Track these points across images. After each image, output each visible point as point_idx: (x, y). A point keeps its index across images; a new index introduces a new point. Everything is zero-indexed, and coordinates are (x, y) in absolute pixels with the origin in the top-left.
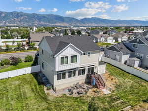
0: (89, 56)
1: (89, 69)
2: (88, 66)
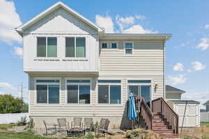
2: (129, 81)
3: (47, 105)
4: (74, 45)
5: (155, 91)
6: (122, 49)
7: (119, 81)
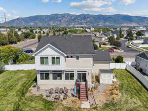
0: (78, 59)
1: (79, 74)
2: (78, 71)
3: (45, 80)
4: (55, 60)
6: (75, 58)
7: (74, 71)
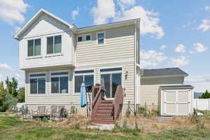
2: (101, 70)
3: (38, 95)
5: (126, 78)
6: (95, 40)
7: (93, 71)
